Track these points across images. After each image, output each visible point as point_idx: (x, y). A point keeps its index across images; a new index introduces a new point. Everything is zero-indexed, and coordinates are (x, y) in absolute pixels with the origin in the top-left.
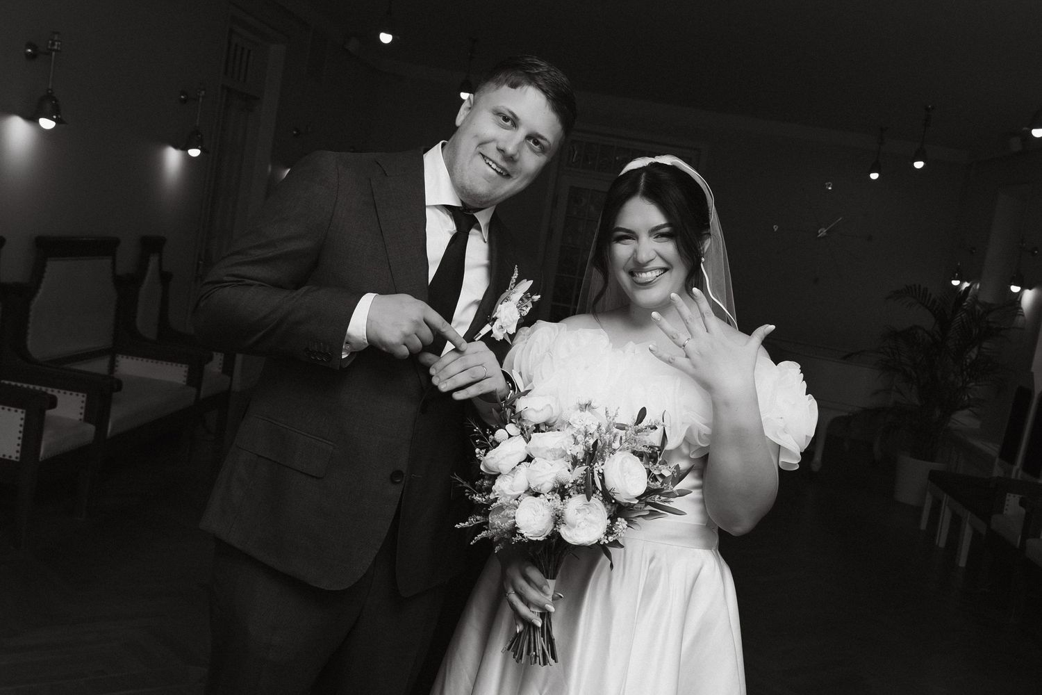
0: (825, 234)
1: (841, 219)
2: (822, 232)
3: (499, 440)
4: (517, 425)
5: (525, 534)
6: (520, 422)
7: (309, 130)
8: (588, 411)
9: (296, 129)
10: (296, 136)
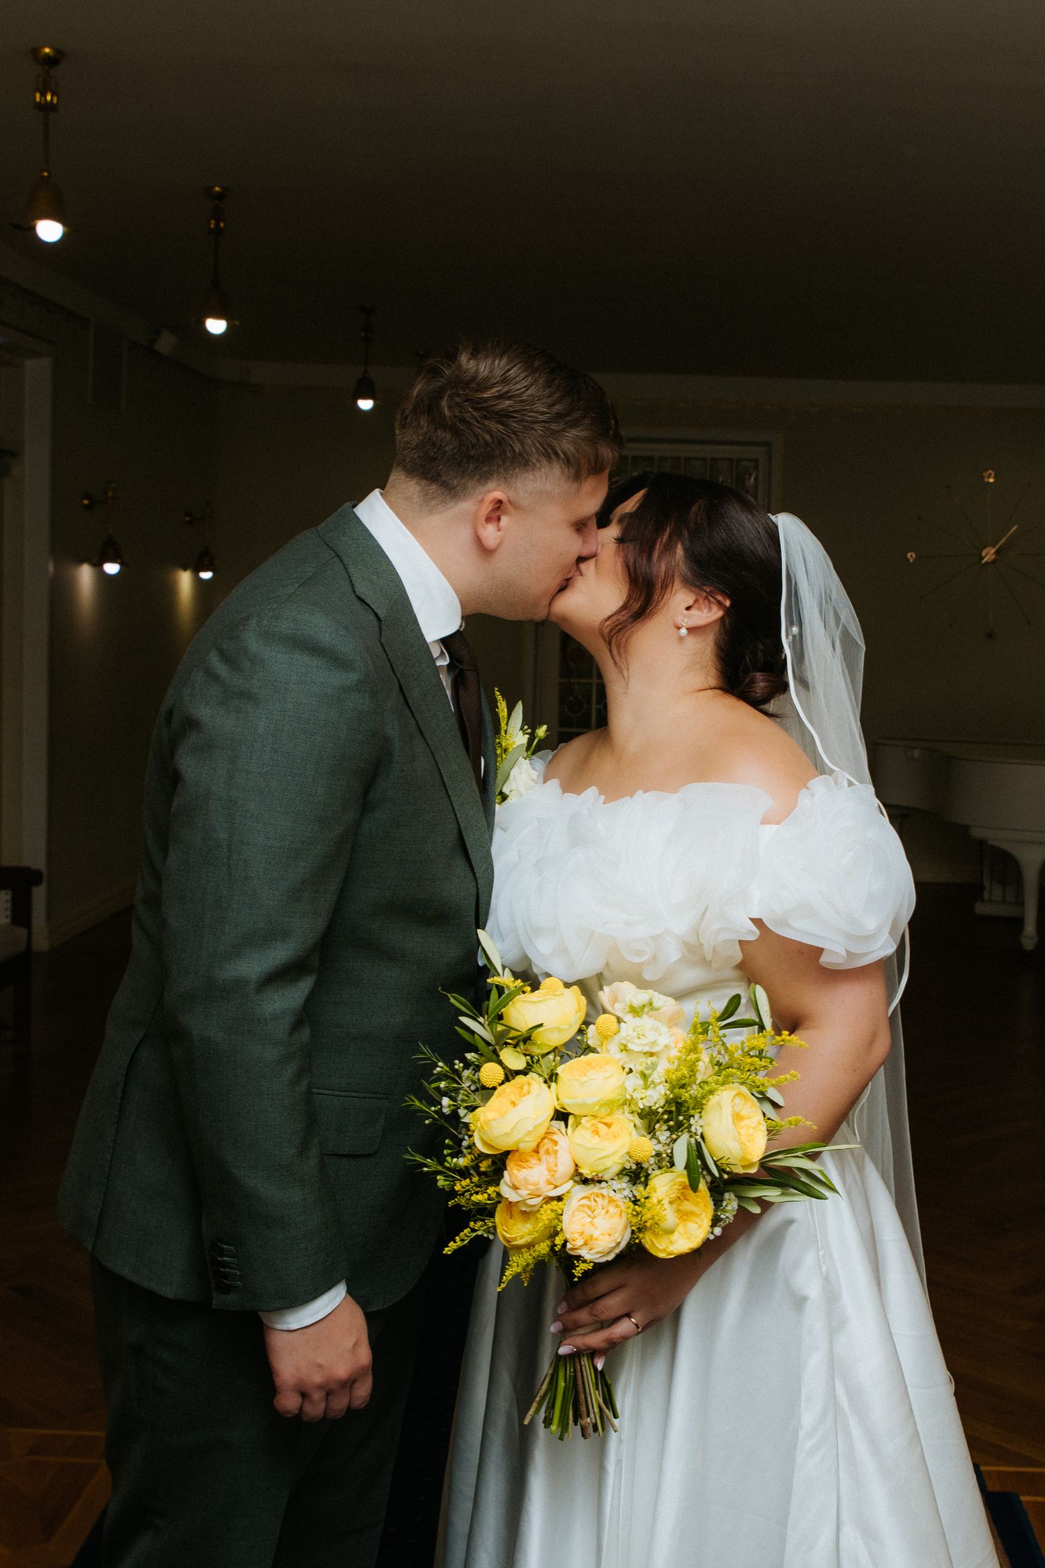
0: (993, 557)
1: (1014, 529)
2: (989, 554)
3: (489, 1084)
4: (519, 1051)
5: (588, 1257)
6: (527, 1045)
7: (110, 494)
8: (647, 1014)
9: (87, 496)
10: (88, 507)
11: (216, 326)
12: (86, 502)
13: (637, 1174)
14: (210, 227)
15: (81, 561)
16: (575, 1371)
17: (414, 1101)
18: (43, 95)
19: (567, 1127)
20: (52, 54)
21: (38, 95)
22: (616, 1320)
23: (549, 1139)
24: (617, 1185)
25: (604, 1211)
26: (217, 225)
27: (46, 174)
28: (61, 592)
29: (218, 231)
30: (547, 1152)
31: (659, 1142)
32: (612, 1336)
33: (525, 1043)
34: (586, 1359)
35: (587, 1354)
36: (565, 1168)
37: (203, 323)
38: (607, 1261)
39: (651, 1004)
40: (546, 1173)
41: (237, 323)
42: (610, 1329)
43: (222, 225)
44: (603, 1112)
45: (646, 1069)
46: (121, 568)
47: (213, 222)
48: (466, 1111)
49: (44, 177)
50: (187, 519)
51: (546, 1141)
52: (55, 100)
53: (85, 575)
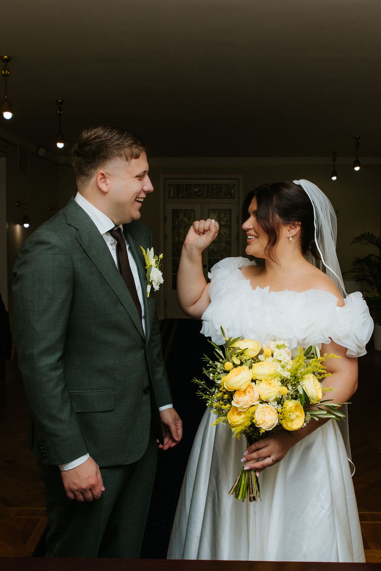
3: (227, 369)
4: (239, 358)
5: (263, 428)
6: (241, 356)
7: (25, 201)
8: (282, 349)
9: (18, 202)
10: (18, 206)
11: (60, 145)
12: (17, 204)
13: (280, 401)
14: (58, 113)
15: (16, 223)
16: (249, 477)
17: (195, 380)
18: (5, 71)
19: (256, 384)
20: (7, 58)
21: (3, 72)
22: (265, 458)
23: (249, 388)
24: (273, 404)
25: (268, 413)
26: (60, 112)
27: (6, 97)
28: (10, 234)
29: (60, 114)
30: (249, 392)
31: (288, 389)
32: (264, 463)
33: (241, 355)
34: (253, 472)
35: (254, 471)
36: (257, 396)
37: (56, 145)
38: (270, 430)
39: (284, 345)
40: (250, 398)
41: (67, 144)
42: (263, 461)
43: (61, 112)
44: (270, 378)
45: (285, 364)
46: (29, 225)
47: (58, 111)
48: (217, 380)
49: (5, 98)
50: (50, 209)
51: (248, 388)
52: (9, 73)
53: (18, 228)
